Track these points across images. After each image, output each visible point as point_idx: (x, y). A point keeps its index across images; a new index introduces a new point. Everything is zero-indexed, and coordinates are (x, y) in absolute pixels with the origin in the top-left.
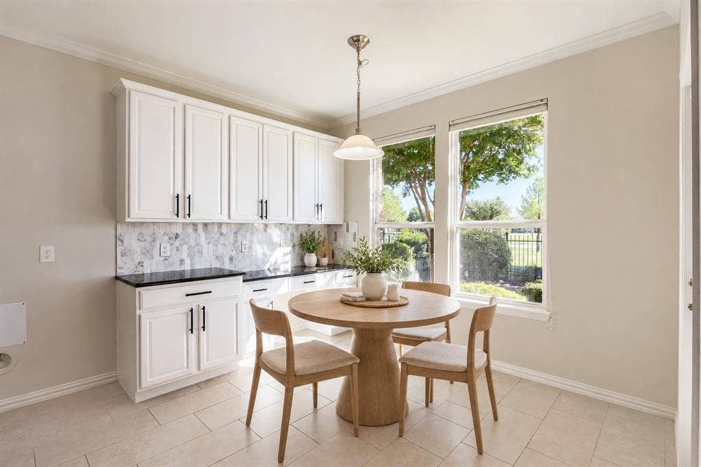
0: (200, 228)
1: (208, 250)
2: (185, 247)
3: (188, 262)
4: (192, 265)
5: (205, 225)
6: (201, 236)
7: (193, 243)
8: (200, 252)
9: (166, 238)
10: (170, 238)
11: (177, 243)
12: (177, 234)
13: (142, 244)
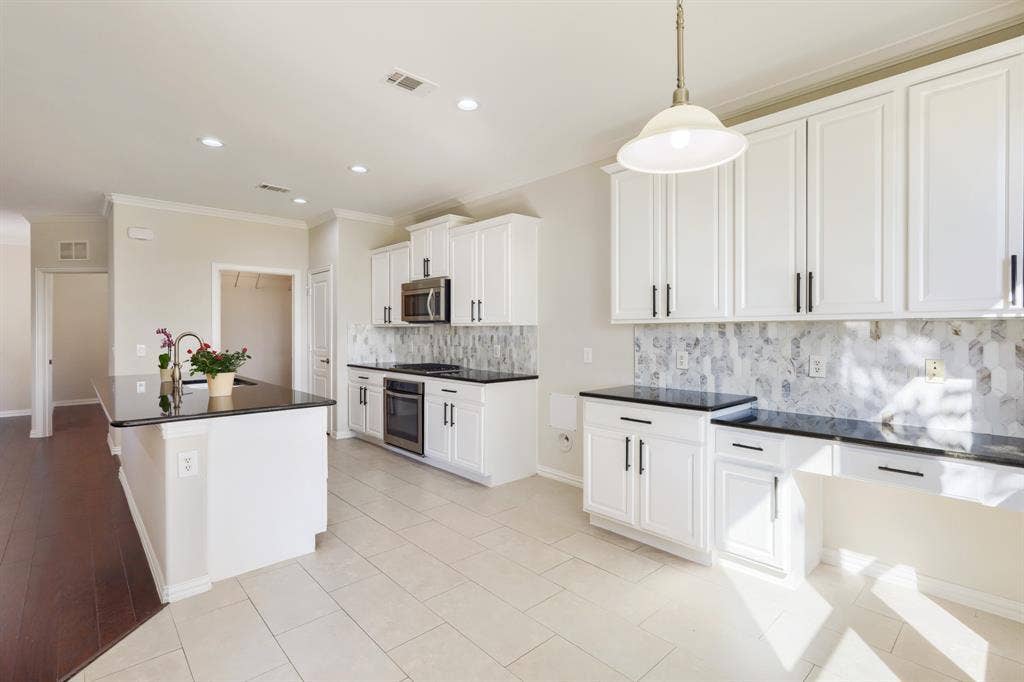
0: (730, 331)
1: (741, 366)
2: (707, 360)
3: (711, 380)
4: (717, 386)
5: (738, 326)
6: (731, 341)
7: (718, 353)
8: (731, 370)
9: (684, 344)
10: (688, 345)
11: (697, 352)
12: (697, 340)
13: (658, 351)
